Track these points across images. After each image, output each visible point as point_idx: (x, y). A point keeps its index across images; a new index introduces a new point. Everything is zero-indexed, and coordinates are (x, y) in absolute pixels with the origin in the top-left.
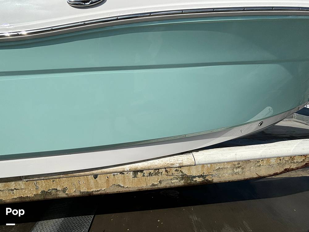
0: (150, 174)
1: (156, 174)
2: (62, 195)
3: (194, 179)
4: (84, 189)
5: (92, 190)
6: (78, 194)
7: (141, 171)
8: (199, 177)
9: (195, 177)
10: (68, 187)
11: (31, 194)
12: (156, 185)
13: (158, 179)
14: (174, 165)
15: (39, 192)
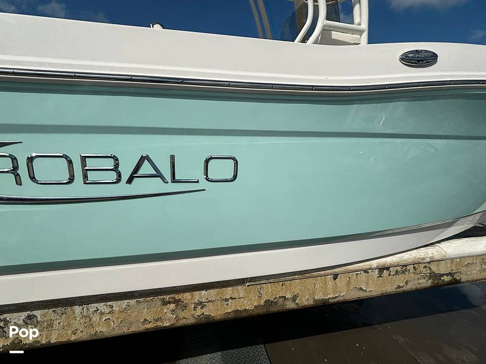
0: (397, 272)
1: (403, 272)
2: (291, 305)
3: (442, 278)
4: (319, 296)
5: (329, 297)
6: (311, 302)
7: (388, 269)
8: (447, 275)
9: (443, 275)
10: (300, 294)
11: (251, 306)
12: (402, 287)
13: (405, 279)
15: (262, 302)
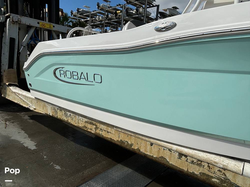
0: (192, 162)
1: (198, 165)
4: (143, 150)
5: (147, 153)
6: (138, 151)
7: (186, 156)
10: (134, 144)
11: (116, 139)
12: (196, 175)
14: (217, 164)
15: (119, 140)
